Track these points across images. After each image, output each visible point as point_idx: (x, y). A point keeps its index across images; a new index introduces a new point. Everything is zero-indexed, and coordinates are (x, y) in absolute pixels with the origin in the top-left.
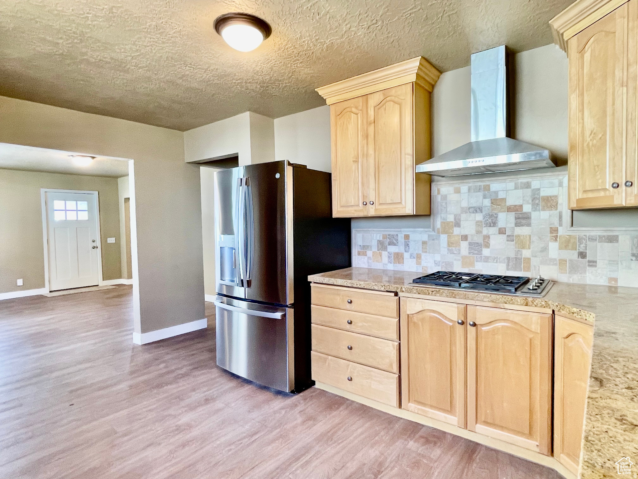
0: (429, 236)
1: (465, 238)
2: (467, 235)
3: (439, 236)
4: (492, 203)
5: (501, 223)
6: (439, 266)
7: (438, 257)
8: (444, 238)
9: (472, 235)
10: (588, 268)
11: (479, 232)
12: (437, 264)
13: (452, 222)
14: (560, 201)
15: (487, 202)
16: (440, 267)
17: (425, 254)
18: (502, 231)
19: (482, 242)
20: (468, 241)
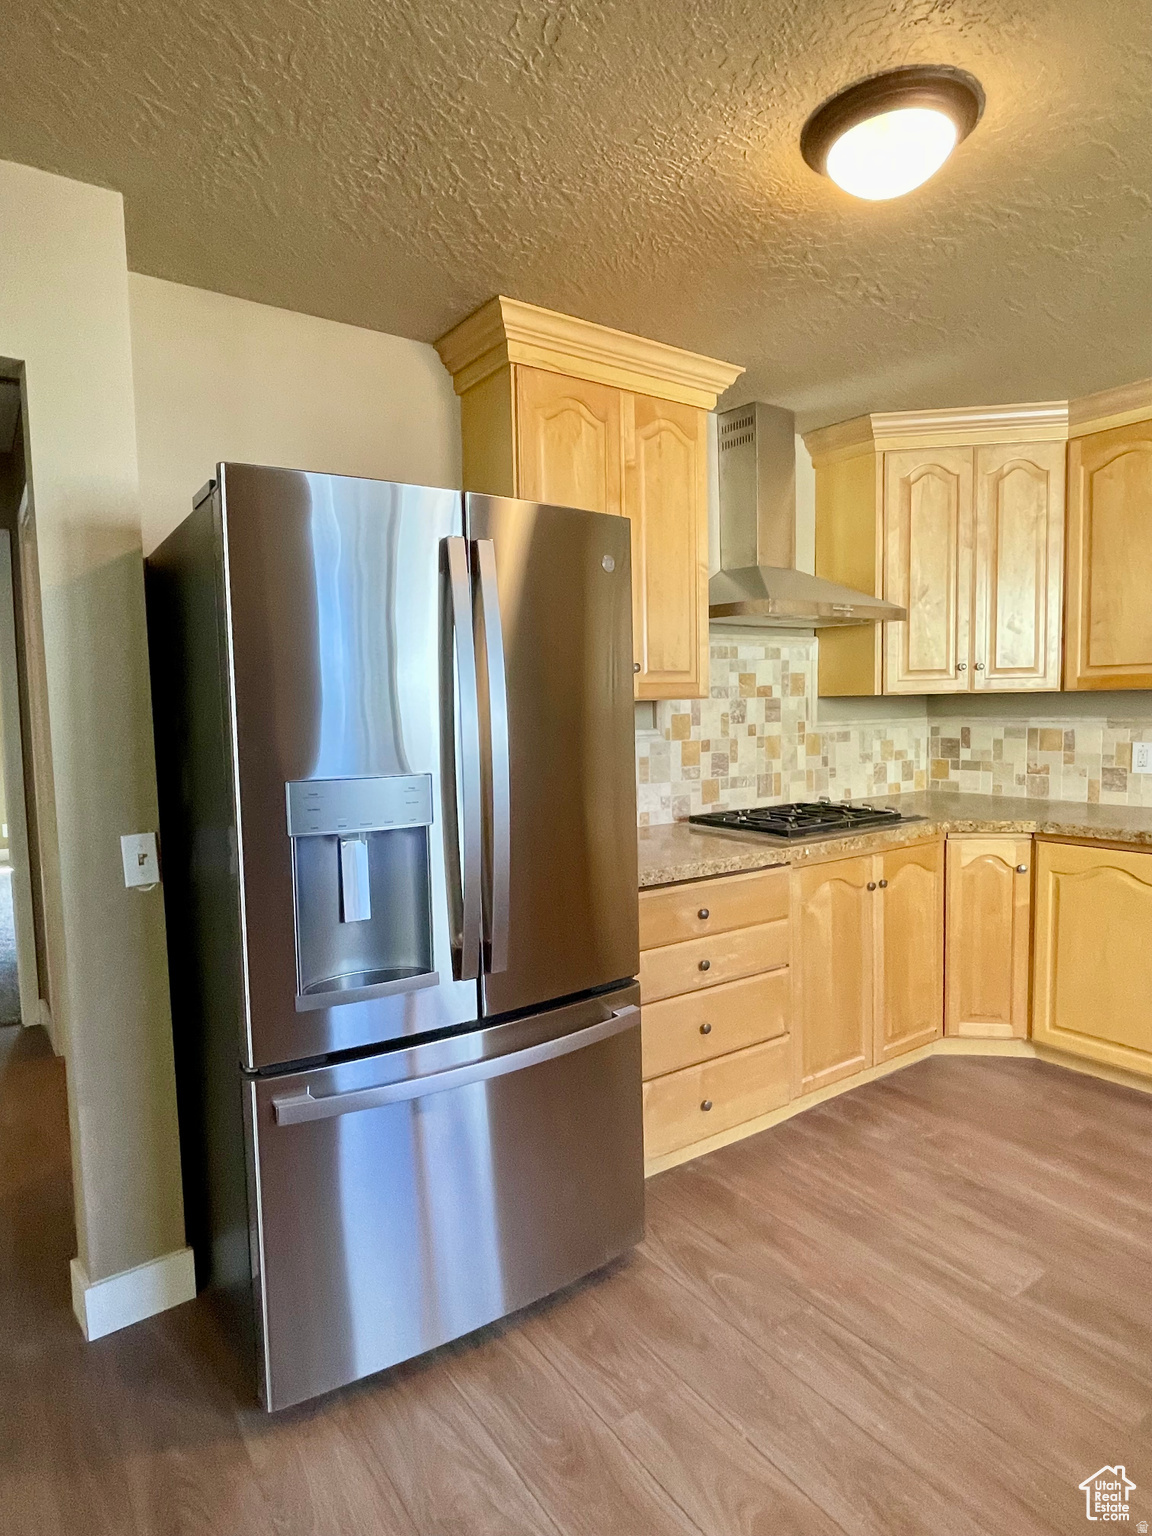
0: (653, 746)
1: (706, 746)
2: (709, 741)
3: (669, 744)
4: (740, 681)
5: (751, 719)
6: (668, 806)
7: (666, 790)
8: (676, 746)
9: (716, 741)
10: (830, 779)
11: (725, 733)
12: (664, 804)
13: (688, 715)
14: (808, 683)
15: (733, 680)
16: (670, 810)
17: (645, 786)
18: (752, 732)
19: (729, 752)
20: (711, 753)
